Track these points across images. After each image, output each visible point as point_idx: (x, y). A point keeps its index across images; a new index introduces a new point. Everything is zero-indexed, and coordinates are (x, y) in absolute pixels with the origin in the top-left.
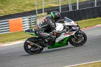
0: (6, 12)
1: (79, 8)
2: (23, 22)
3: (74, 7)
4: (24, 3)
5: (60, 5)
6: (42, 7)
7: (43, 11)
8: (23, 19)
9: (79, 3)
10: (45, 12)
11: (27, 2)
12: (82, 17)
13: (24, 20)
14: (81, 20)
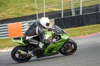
0: (4, 16)
1: (82, 13)
2: (23, 26)
3: (77, 12)
4: (24, 7)
5: (62, 9)
6: (43, 11)
7: (44, 15)
8: (23, 23)
9: (82, 7)
10: (46, 17)
11: (27, 6)
12: (85, 23)
13: (24, 25)
14: (84, 26)
